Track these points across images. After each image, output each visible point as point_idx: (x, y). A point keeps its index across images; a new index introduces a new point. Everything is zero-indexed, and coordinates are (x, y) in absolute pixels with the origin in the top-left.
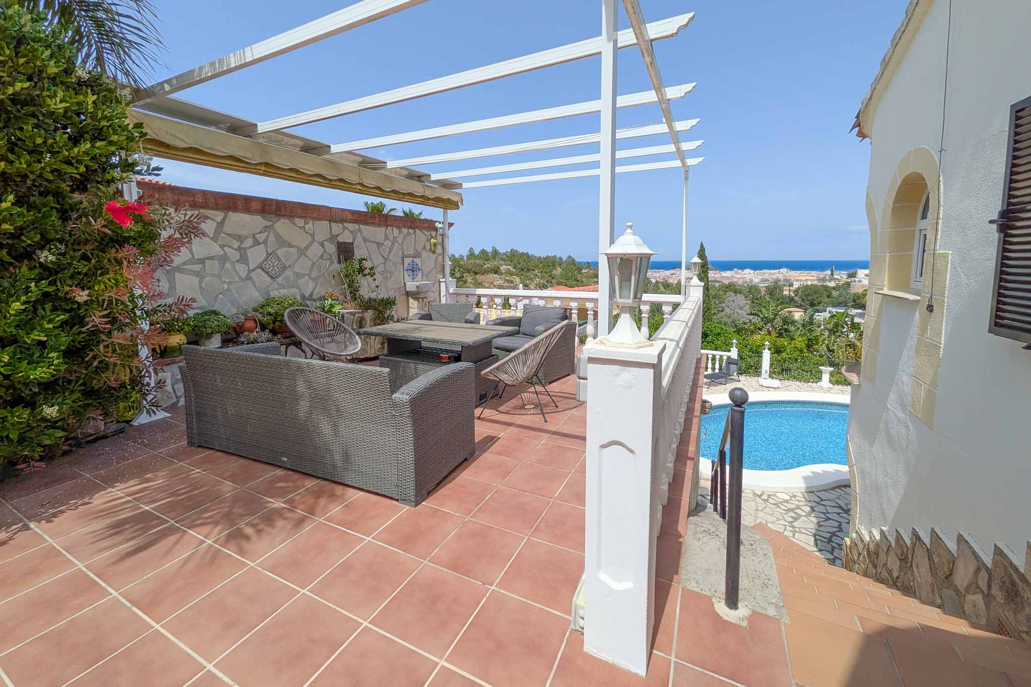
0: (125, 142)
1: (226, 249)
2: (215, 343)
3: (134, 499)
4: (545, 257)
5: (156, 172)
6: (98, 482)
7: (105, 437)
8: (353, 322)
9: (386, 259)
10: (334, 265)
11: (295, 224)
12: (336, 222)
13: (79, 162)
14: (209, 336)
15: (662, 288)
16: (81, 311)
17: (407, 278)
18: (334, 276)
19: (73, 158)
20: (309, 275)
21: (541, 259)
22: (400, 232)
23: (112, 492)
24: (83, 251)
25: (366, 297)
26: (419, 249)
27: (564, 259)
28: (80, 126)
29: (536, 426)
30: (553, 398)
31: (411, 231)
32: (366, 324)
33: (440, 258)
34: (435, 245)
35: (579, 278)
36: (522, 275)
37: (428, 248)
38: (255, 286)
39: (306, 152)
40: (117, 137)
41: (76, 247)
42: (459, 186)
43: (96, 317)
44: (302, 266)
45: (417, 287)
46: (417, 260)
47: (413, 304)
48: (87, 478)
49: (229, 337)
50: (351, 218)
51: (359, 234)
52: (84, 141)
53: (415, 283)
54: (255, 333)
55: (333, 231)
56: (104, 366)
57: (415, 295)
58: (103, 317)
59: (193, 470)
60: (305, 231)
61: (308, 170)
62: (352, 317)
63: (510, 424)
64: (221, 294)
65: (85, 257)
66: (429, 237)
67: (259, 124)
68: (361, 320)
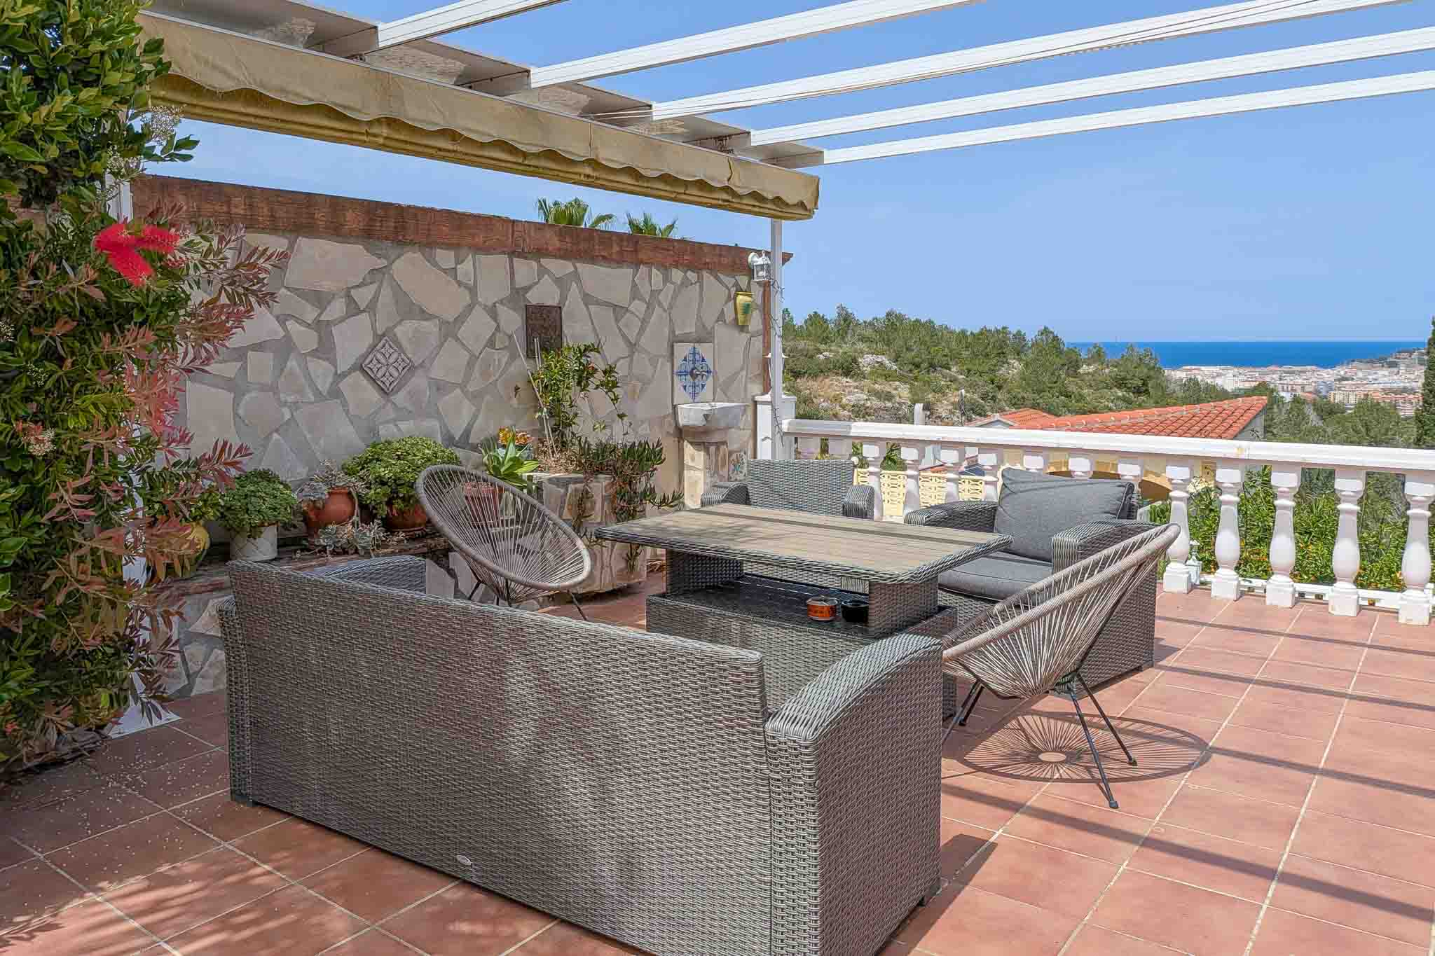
0: (132, 85)
1: (290, 324)
2: (265, 546)
3: (146, 926)
4: (976, 331)
5: (183, 152)
6: (62, 873)
7: (58, 763)
8: (563, 502)
9: (632, 346)
10: (517, 362)
11: (435, 264)
12: (526, 258)
13: (49, 137)
14: (255, 532)
15: (1313, 416)
16: (37, 478)
17: (680, 395)
18: (517, 389)
19: (36, 128)
20: (462, 386)
21: (966, 337)
22: (666, 279)
23: (97, 903)
24: (47, 338)
25: (593, 442)
26: (709, 320)
27: (1031, 336)
28: (52, 55)
29: (1086, 816)
30: (1120, 736)
31: (692, 275)
32: (593, 508)
33: (758, 343)
34: (747, 308)
35: (1072, 388)
36: (916, 379)
37: (729, 316)
38: (347, 412)
39: (470, 88)
40: (119, 75)
41: (34, 331)
42: (815, 157)
43: (67, 491)
44: (449, 364)
45: (706, 417)
46: (704, 350)
47: (693, 459)
48: (39, 860)
49: (292, 533)
50: (558, 244)
51: (574, 285)
52: (59, 91)
53: (699, 406)
54: (349, 526)
55: (517, 277)
56: (75, 604)
57: (701, 436)
58: (77, 491)
59: (255, 865)
60: (456, 278)
61: (477, 132)
62: (562, 491)
63: (1015, 807)
64: (277, 431)
65: (51, 354)
66: (733, 290)
67: (381, 26)
68: (581, 499)
